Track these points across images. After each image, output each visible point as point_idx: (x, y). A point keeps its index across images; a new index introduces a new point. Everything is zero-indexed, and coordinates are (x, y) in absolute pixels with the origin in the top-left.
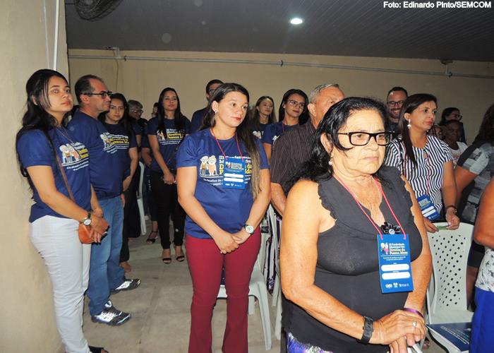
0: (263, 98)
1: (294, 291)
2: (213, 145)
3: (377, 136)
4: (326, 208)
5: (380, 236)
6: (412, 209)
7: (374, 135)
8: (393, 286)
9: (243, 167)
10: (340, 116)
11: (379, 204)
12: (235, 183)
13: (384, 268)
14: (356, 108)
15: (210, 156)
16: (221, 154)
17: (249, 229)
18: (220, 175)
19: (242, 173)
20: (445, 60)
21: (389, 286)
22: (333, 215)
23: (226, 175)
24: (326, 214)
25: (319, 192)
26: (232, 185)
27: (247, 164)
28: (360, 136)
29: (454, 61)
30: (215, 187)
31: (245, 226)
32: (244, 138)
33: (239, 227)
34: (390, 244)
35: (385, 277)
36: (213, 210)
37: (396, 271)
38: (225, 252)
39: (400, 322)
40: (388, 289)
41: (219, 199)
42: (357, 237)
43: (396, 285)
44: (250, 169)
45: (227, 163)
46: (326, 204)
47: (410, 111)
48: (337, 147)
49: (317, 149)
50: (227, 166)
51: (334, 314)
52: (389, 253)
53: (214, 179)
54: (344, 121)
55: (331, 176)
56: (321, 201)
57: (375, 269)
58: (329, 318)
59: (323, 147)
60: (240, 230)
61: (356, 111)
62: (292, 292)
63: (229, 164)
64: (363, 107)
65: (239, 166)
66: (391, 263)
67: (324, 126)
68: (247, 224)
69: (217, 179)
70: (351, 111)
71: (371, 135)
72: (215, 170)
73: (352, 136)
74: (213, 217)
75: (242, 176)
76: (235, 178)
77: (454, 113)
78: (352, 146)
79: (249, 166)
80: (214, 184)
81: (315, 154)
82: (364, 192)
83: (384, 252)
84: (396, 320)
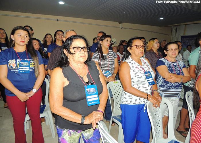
0: (47, 34)
1: (54, 109)
2: (14, 55)
3: (84, 49)
4: (66, 77)
5: (86, 86)
6: (100, 76)
7: (83, 48)
8: (92, 103)
9: (29, 64)
10: (70, 42)
11: (87, 75)
12: (25, 71)
13: (88, 97)
14: (75, 39)
15: (12, 59)
16: (18, 58)
17: (34, 90)
18: (18, 68)
19: (29, 66)
20: (120, 22)
21: (90, 103)
22: (68, 80)
23: (20, 67)
24: (66, 80)
25: (63, 72)
26: (23, 72)
27: (31, 63)
28: (78, 49)
29: (123, 23)
30: (16, 73)
31: (32, 89)
32: (30, 51)
33: (30, 90)
34: (90, 89)
35: (89, 100)
36: (17, 84)
37: (93, 98)
38: (23, 101)
39: (94, 115)
40: (90, 104)
41: (18, 78)
42: (77, 87)
43: (93, 103)
44: (33, 65)
45: (21, 62)
46: (66, 76)
47: (102, 40)
48: (70, 53)
49: (63, 55)
50: (21, 64)
51: (70, 116)
52: (89, 92)
53: (16, 70)
54: (71, 44)
55: (68, 65)
56: (63, 75)
57: (85, 98)
58: (69, 117)
59: (65, 54)
60: (30, 91)
61: (75, 40)
62: (54, 110)
63: (22, 63)
64: (78, 38)
65: (27, 64)
66: (91, 95)
67: (64, 46)
68: (33, 88)
69: (17, 70)
70: (73, 40)
71: (81, 48)
72: (16, 66)
73: (75, 48)
74: (16, 87)
75: (28, 68)
76: (24, 69)
77: (125, 42)
78: (75, 52)
79: (32, 64)
80: (16, 72)
81: (62, 57)
82: (81, 71)
83: (87, 92)
84: (93, 114)
